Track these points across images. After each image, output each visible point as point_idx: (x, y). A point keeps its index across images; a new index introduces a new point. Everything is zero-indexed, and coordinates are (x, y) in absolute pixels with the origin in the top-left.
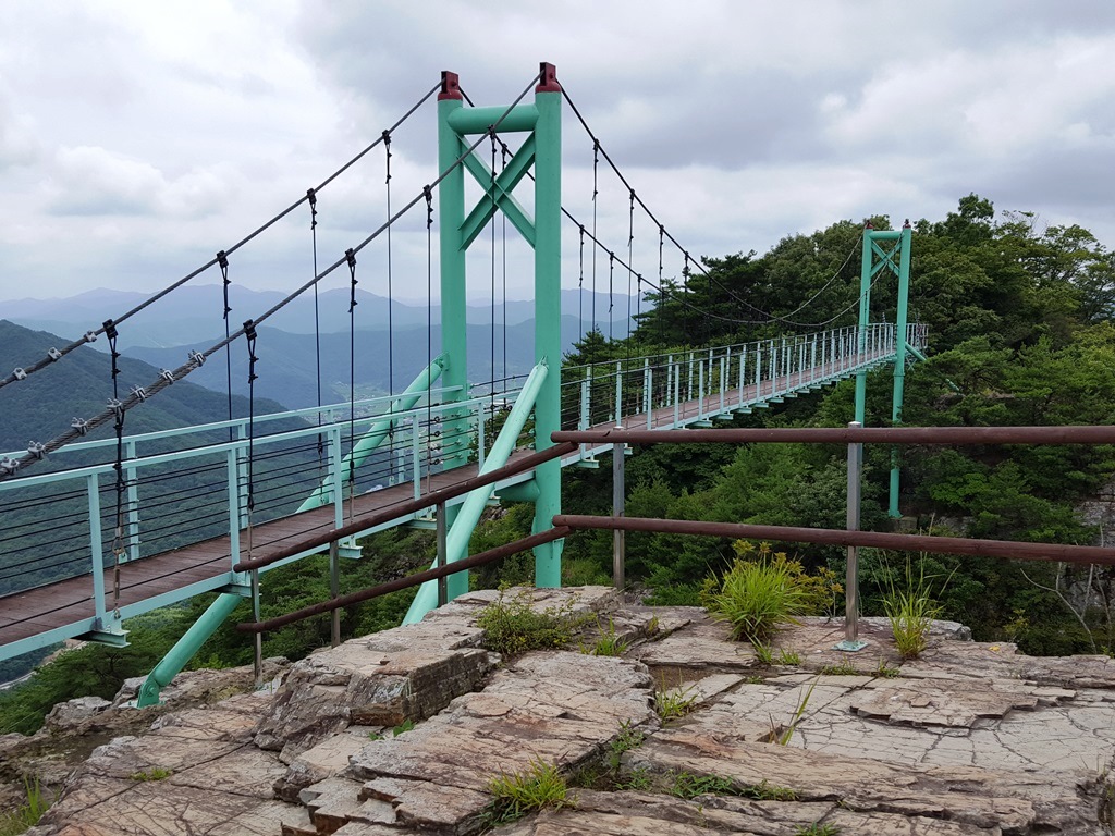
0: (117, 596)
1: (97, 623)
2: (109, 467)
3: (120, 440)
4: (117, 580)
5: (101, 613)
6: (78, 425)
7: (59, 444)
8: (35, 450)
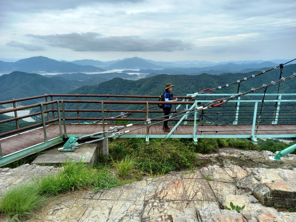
0: (256, 132)
1: (252, 137)
2: (261, 101)
3: (265, 94)
4: (257, 128)
5: (253, 135)
6: (252, 90)
7: (246, 94)
8: (239, 94)
